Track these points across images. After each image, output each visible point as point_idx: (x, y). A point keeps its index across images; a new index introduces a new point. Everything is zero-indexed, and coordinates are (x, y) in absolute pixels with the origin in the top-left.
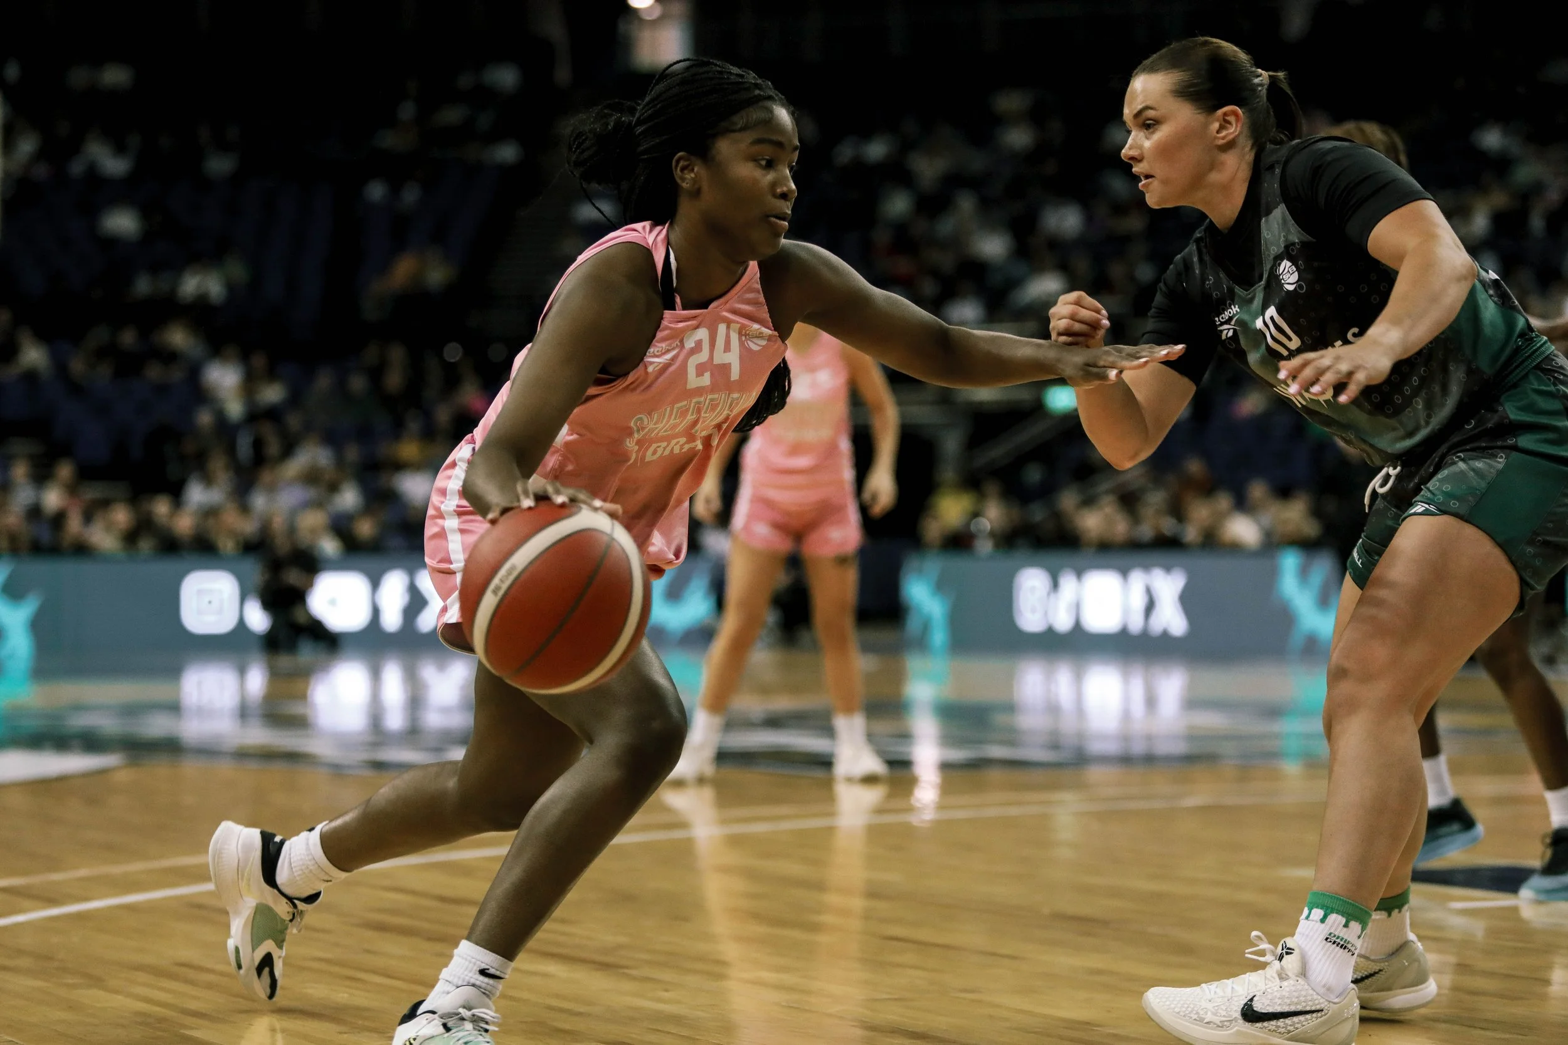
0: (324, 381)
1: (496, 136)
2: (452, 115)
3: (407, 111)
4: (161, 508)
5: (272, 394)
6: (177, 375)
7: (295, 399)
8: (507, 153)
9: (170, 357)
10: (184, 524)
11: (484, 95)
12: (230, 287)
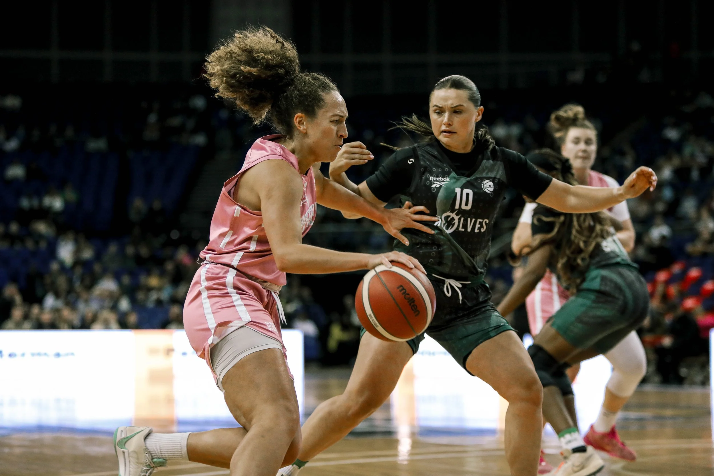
0: (113, 248)
1: (195, 131)
2: (176, 121)
3: (153, 118)
4: (35, 310)
5: (87, 254)
6: (43, 245)
7: (98, 256)
8: (200, 139)
9: (38, 237)
10: (46, 317)
11: (191, 112)
12: (67, 203)
